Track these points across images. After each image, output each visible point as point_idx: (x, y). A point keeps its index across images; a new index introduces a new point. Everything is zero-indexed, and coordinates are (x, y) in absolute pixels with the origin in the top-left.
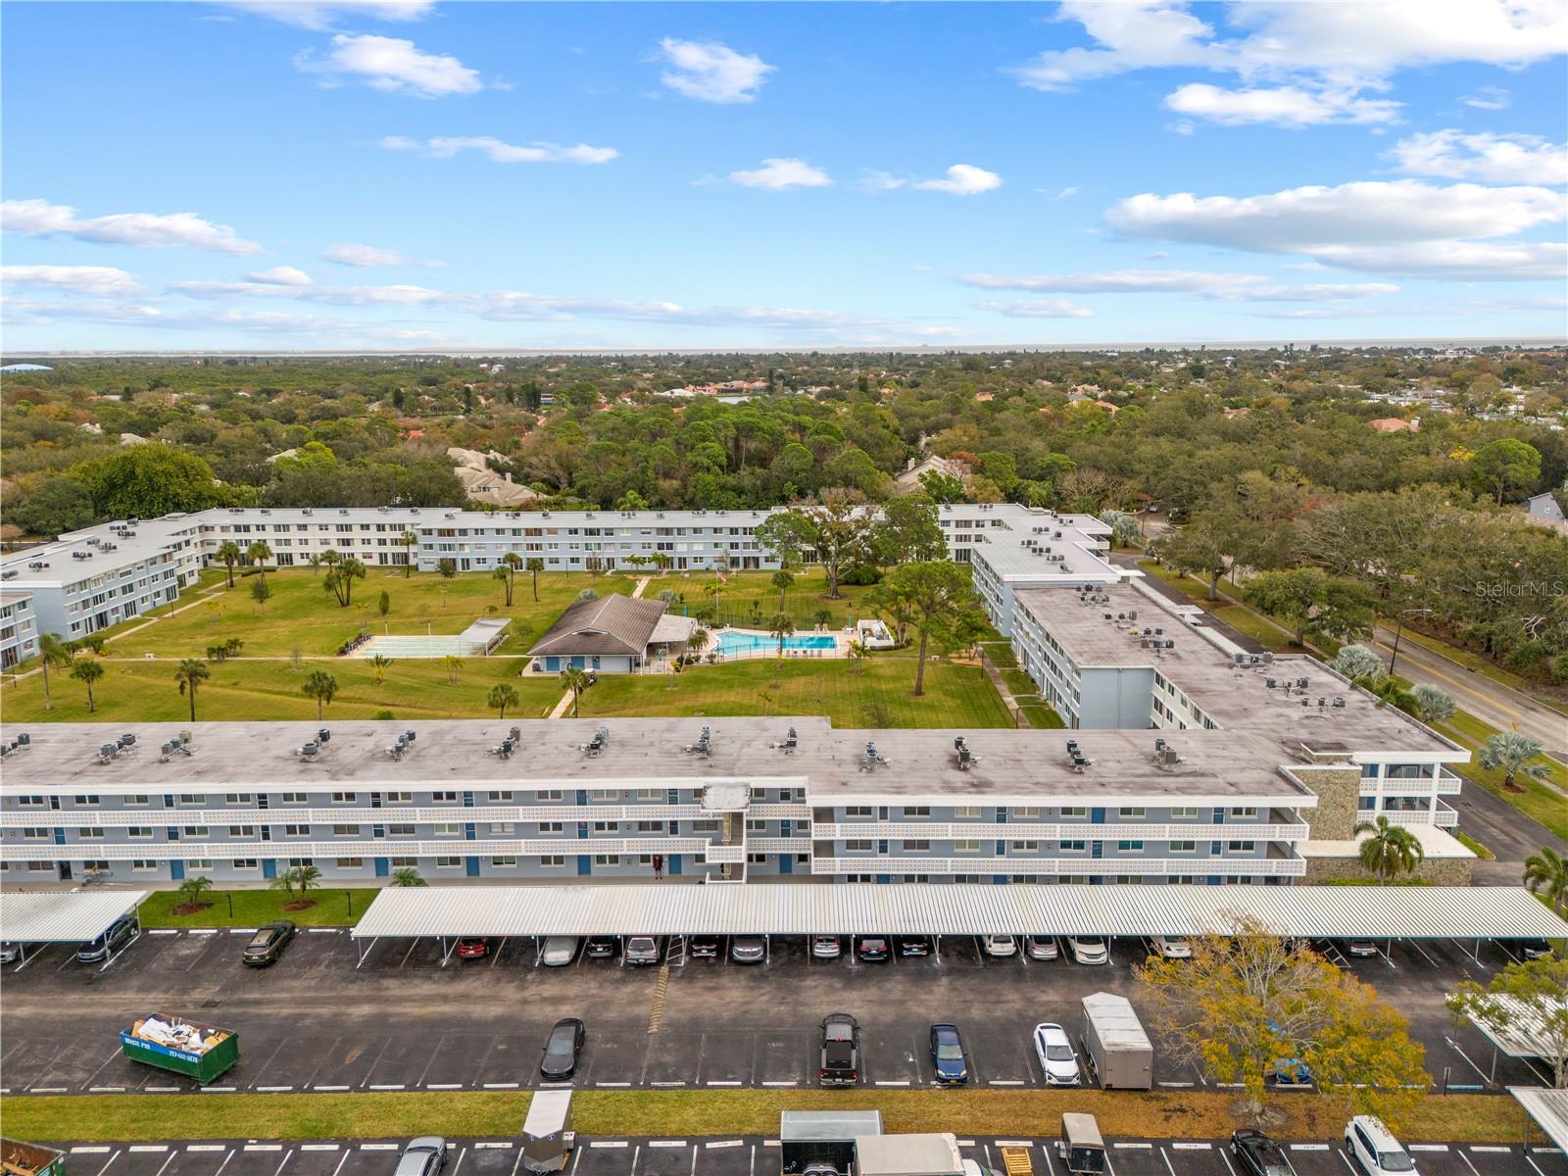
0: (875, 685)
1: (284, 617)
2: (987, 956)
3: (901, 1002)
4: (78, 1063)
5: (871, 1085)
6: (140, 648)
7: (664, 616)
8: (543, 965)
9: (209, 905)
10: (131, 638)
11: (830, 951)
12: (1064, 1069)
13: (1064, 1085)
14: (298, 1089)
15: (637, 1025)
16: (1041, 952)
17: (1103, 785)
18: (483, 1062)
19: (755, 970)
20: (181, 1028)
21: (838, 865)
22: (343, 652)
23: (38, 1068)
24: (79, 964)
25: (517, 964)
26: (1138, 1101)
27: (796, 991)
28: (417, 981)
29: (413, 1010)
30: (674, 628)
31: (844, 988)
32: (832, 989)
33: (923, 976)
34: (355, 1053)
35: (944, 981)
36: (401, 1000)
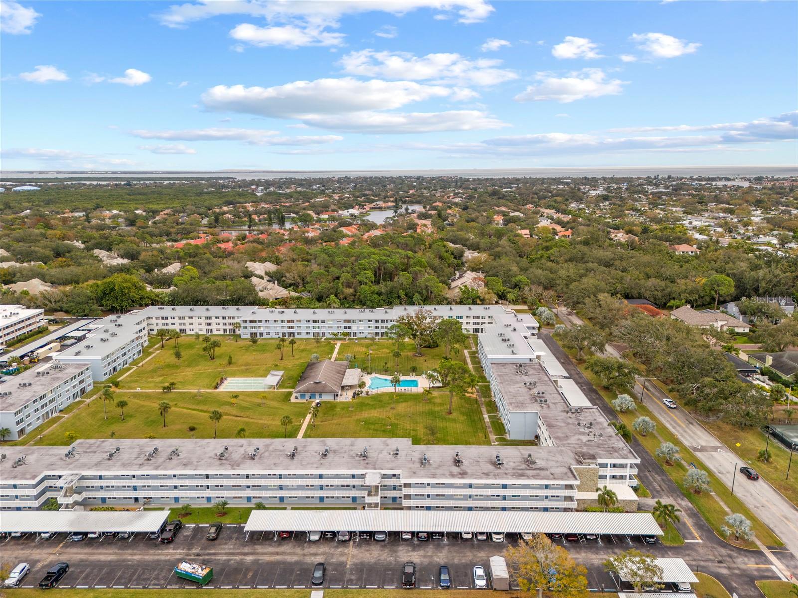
0: (433, 408)
1: (188, 366)
2: (462, 538)
3: (431, 556)
4: (160, 577)
5: (419, 588)
6: (132, 384)
7: (348, 370)
8: (310, 541)
9: (190, 514)
10: (128, 379)
11: (408, 536)
12: (481, 583)
13: (481, 588)
14: (234, 587)
15: (342, 565)
16: (481, 537)
17: (506, 474)
18: (293, 578)
19: (382, 543)
20: (194, 566)
21: (412, 503)
22: (216, 387)
23: (148, 579)
24: (150, 539)
25: (300, 540)
26: (504, 594)
27: (396, 552)
28: (267, 546)
29: (267, 558)
30: (352, 376)
31: (412, 551)
32: (408, 551)
33: (439, 547)
34: (251, 574)
35: (447, 548)
36: (263, 554)
